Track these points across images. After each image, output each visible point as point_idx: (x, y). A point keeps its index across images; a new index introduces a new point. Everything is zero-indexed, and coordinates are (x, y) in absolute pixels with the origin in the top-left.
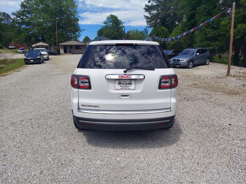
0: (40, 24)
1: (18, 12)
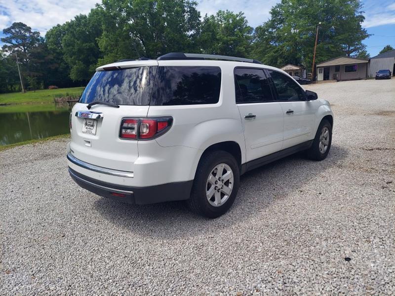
0: (292, 37)
1: (267, 24)
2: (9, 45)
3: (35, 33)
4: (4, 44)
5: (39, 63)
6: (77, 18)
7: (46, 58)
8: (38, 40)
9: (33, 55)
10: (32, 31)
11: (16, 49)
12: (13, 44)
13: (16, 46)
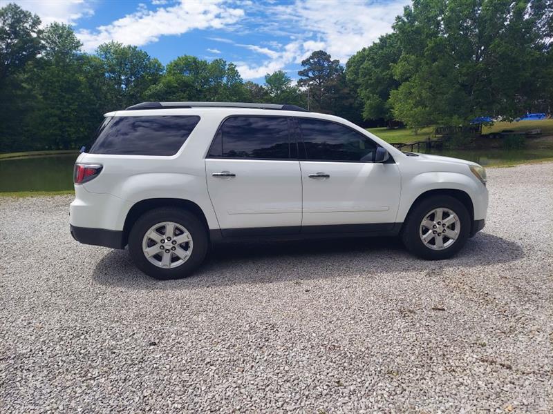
2: (304, 78)
3: (333, 62)
4: (300, 77)
5: (333, 98)
6: (382, 39)
7: (341, 92)
8: (336, 70)
9: (328, 89)
10: (332, 60)
11: (311, 83)
12: (309, 77)
13: (312, 79)
